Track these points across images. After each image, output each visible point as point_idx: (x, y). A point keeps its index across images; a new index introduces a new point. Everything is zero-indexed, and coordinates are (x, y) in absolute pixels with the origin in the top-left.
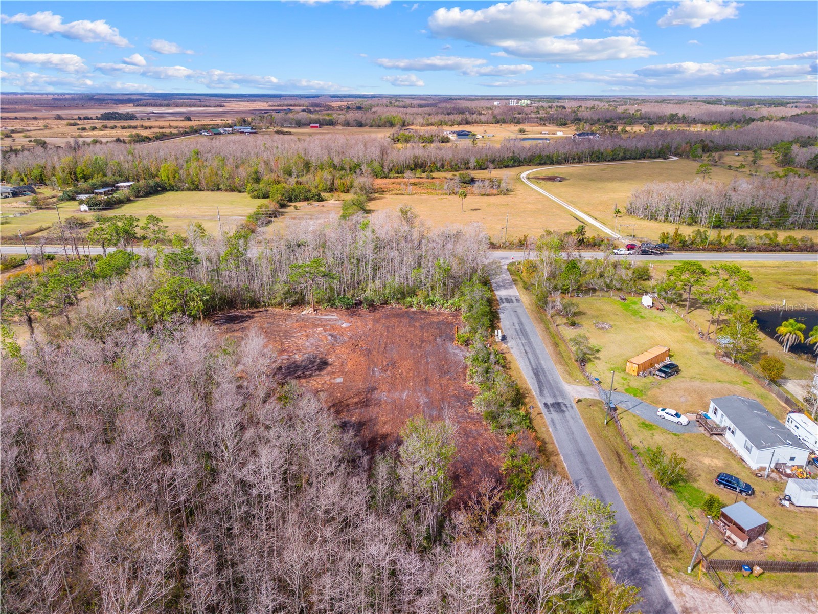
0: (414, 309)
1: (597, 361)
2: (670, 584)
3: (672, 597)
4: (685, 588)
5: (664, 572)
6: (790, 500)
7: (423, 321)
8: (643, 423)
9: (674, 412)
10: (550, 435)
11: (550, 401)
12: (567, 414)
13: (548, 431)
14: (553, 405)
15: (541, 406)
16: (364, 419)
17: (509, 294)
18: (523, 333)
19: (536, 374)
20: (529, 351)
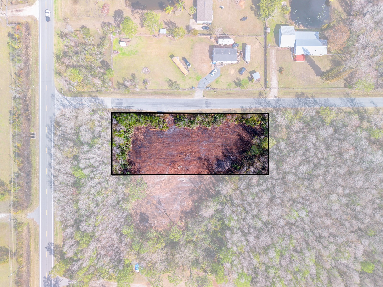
1: (177, 83)
2: (269, 97)
3: (272, 98)
4: (270, 95)
7: (144, 142)
8: (216, 82)
12: (212, 102)
14: (206, 105)
15: (207, 108)
16: (215, 159)
17: (112, 103)
18: (154, 104)
19: (188, 106)
20: (171, 105)
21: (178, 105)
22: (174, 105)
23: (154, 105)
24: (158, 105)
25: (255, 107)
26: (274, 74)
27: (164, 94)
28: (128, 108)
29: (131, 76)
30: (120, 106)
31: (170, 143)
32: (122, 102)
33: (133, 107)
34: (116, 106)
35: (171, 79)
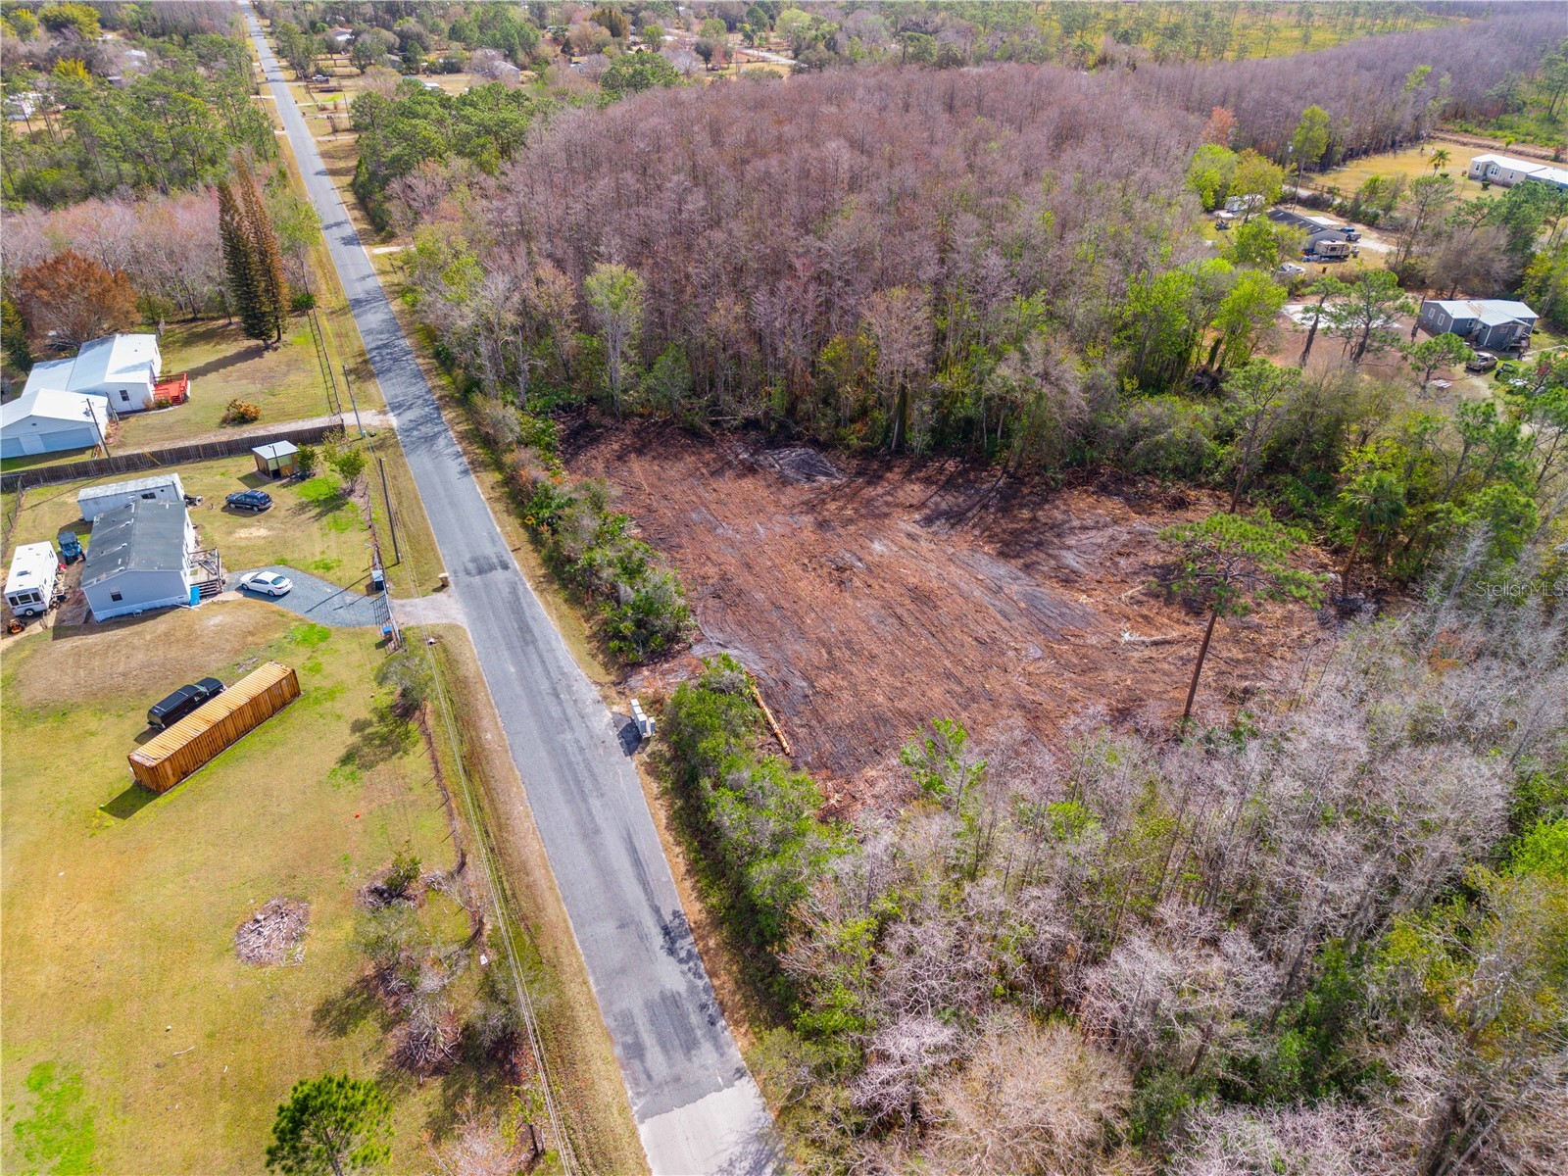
3: (393, 418)
11: (499, 575)
12: (467, 556)
13: (503, 527)
14: (492, 568)
17: (688, 1091)
18: (577, 783)
19: (524, 628)
20: (550, 700)
21: (539, 669)
22: (545, 686)
23: (588, 785)
24: (577, 758)
25: (450, 446)
27: (474, 762)
28: (686, 944)
29: (342, 1031)
30: (690, 1008)
31: (819, 639)
32: (649, 1005)
33: (657, 910)
34: (707, 1047)
35: (342, 752)
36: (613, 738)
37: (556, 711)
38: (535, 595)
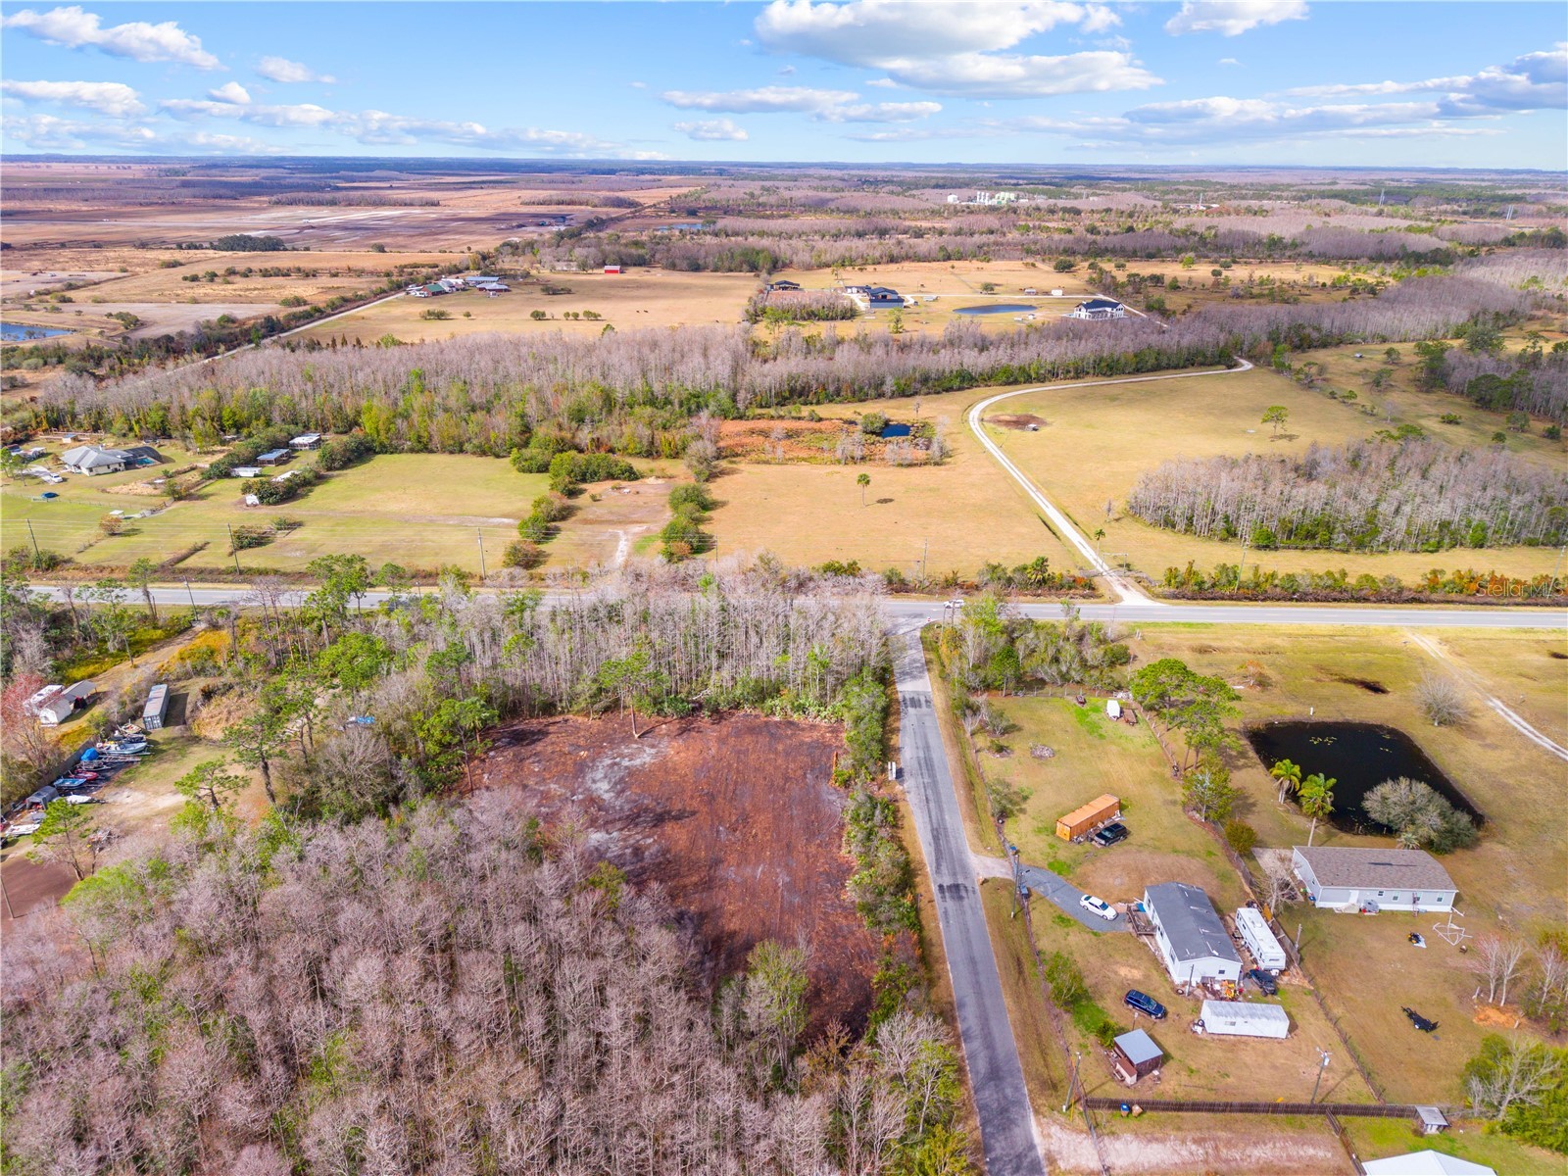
0: (777, 718)
1: (1022, 816)
2: (1040, 1124)
3: (1037, 1139)
4: (1054, 1129)
5: (1037, 1112)
6: (1203, 1025)
7: (788, 742)
8: (1060, 917)
9: (1099, 902)
10: (940, 936)
11: (947, 881)
12: (966, 902)
13: (937, 927)
14: (949, 887)
15: (934, 888)
16: (706, 909)
18: (927, 765)
19: (936, 838)
20: (931, 797)
21: (933, 814)
22: (932, 805)
23: (923, 762)
24: (925, 771)
25: (972, 1056)
26: (1184, 1153)
29: (1014, 726)
30: (910, 704)
31: (784, 792)
32: (922, 707)
34: (908, 697)
35: (1029, 800)
36: (906, 776)
37: (929, 792)
38: (926, 861)
